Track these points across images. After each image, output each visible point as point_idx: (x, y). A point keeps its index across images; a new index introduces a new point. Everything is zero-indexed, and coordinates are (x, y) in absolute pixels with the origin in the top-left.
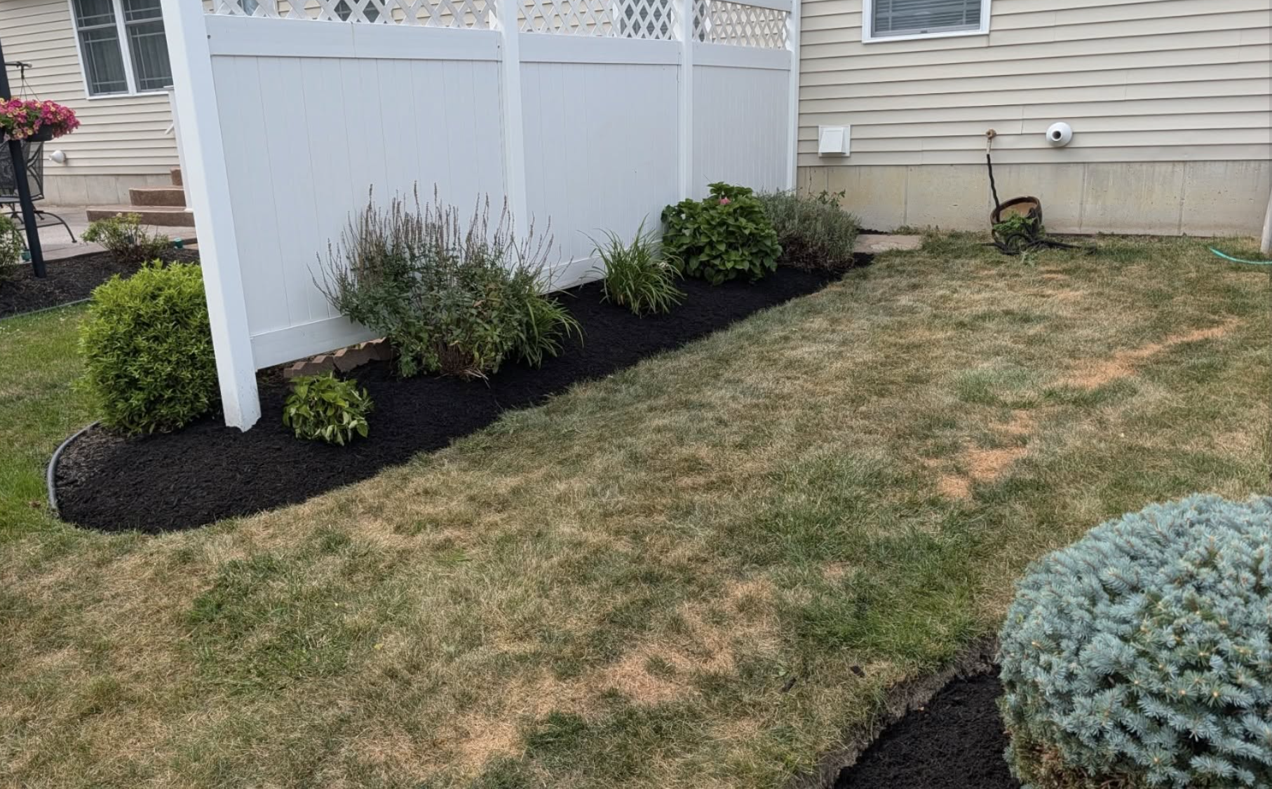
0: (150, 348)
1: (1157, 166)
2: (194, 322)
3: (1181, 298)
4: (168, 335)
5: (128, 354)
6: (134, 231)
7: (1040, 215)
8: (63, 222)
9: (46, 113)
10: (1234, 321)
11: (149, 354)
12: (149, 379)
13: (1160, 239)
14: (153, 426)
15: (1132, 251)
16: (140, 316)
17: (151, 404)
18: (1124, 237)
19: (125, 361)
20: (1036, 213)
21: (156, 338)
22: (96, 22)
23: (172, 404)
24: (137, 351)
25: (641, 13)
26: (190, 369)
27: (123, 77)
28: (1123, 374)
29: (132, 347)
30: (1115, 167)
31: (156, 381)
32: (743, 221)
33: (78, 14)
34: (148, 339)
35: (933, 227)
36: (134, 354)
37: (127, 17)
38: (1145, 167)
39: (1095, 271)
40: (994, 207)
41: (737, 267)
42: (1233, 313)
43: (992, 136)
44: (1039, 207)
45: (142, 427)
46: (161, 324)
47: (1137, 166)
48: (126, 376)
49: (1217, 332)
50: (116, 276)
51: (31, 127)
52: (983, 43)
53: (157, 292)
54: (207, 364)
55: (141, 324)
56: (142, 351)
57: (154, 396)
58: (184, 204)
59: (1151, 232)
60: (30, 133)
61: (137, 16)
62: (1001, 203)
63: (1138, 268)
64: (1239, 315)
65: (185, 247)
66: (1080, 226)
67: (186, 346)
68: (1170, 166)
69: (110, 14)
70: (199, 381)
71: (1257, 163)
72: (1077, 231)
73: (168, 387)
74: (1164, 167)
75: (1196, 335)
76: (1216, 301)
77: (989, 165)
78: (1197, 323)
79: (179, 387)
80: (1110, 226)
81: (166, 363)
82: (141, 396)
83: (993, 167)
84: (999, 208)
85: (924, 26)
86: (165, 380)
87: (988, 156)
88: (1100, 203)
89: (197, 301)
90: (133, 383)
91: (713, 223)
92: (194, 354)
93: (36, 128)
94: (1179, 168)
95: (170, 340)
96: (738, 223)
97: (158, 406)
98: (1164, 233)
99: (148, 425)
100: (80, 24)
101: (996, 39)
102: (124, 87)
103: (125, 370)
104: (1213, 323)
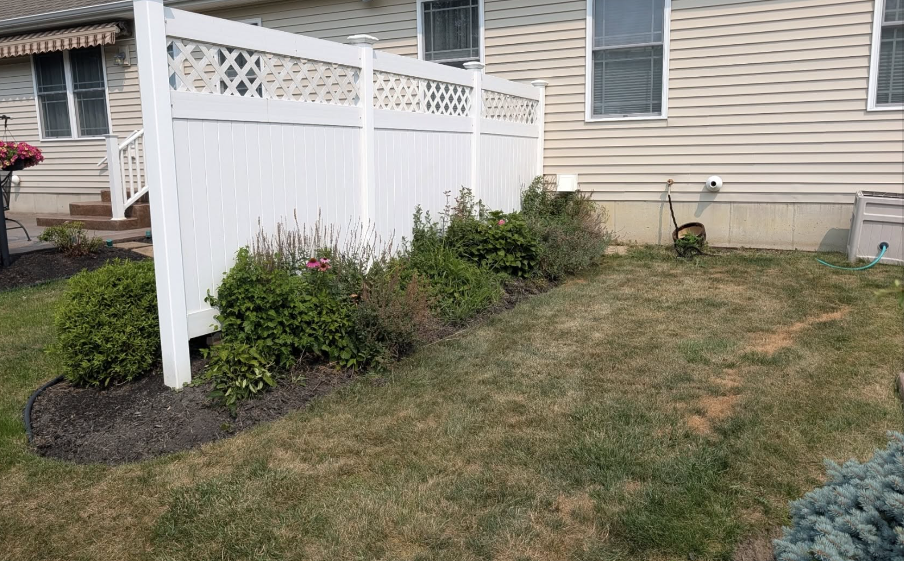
0: (110, 323)
1: (777, 206)
2: (145, 303)
3: (807, 292)
4: (124, 314)
5: (93, 327)
6: (77, 234)
7: (705, 235)
8: (22, 227)
9: (22, 151)
10: (846, 309)
11: (110, 327)
12: (109, 345)
13: (782, 252)
14: (108, 380)
15: (766, 259)
16: (103, 299)
17: (107, 365)
18: (758, 250)
19: (91, 332)
20: (703, 234)
21: (115, 315)
22: (51, 89)
23: (124, 363)
24: (100, 325)
25: (441, 98)
26: (140, 338)
27: (69, 126)
28: (787, 343)
29: (97, 321)
30: (750, 205)
31: (114, 347)
32: (516, 236)
33: (39, 83)
34: (109, 316)
35: (633, 241)
36: (98, 327)
37: (75, 87)
38: (769, 205)
39: (746, 272)
40: (674, 229)
41: (513, 265)
42: (843, 302)
43: (670, 183)
44: (704, 230)
45: (99, 381)
46: (120, 305)
47: (765, 205)
48: (90, 343)
49: (836, 315)
50: (85, 269)
51: (9, 160)
52: (664, 124)
53: (117, 282)
54: (153, 333)
55: (105, 304)
56: (105, 325)
57: (111, 358)
58: (111, 215)
59: (776, 247)
60: (7, 164)
61: (82, 87)
62: (679, 226)
63: (773, 271)
64: (848, 304)
65: (114, 245)
66: (729, 242)
67: (137, 321)
68: (785, 206)
69: (63, 85)
70: (145, 347)
71: (840, 206)
72: (728, 246)
73: (122, 351)
74: (781, 206)
75: (825, 318)
76: (831, 294)
77: (670, 201)
78: (824, 309)
79: (130, 351)
80: (749, 243)
81: (122, 334)
82: (102, 358)
83: (672, 204)
84: (678, 230)
85: (626, 112)
86: (121, 346)
87: (669, 196)
88: (742, 228)
89: (148, 288)
90: (96, 347)
91: (497, 236)
92: (144, 327)
93: (13, 160)
94: (791, 207)
95: (126, 317)
96: (513, 238)
97: (113, 366)
98: (784, 248)
99: (105, 379)
100: (40, 90)
101: (672, 122)
102: (69, 134)
103: (91, 339)
104: (833, 310)
